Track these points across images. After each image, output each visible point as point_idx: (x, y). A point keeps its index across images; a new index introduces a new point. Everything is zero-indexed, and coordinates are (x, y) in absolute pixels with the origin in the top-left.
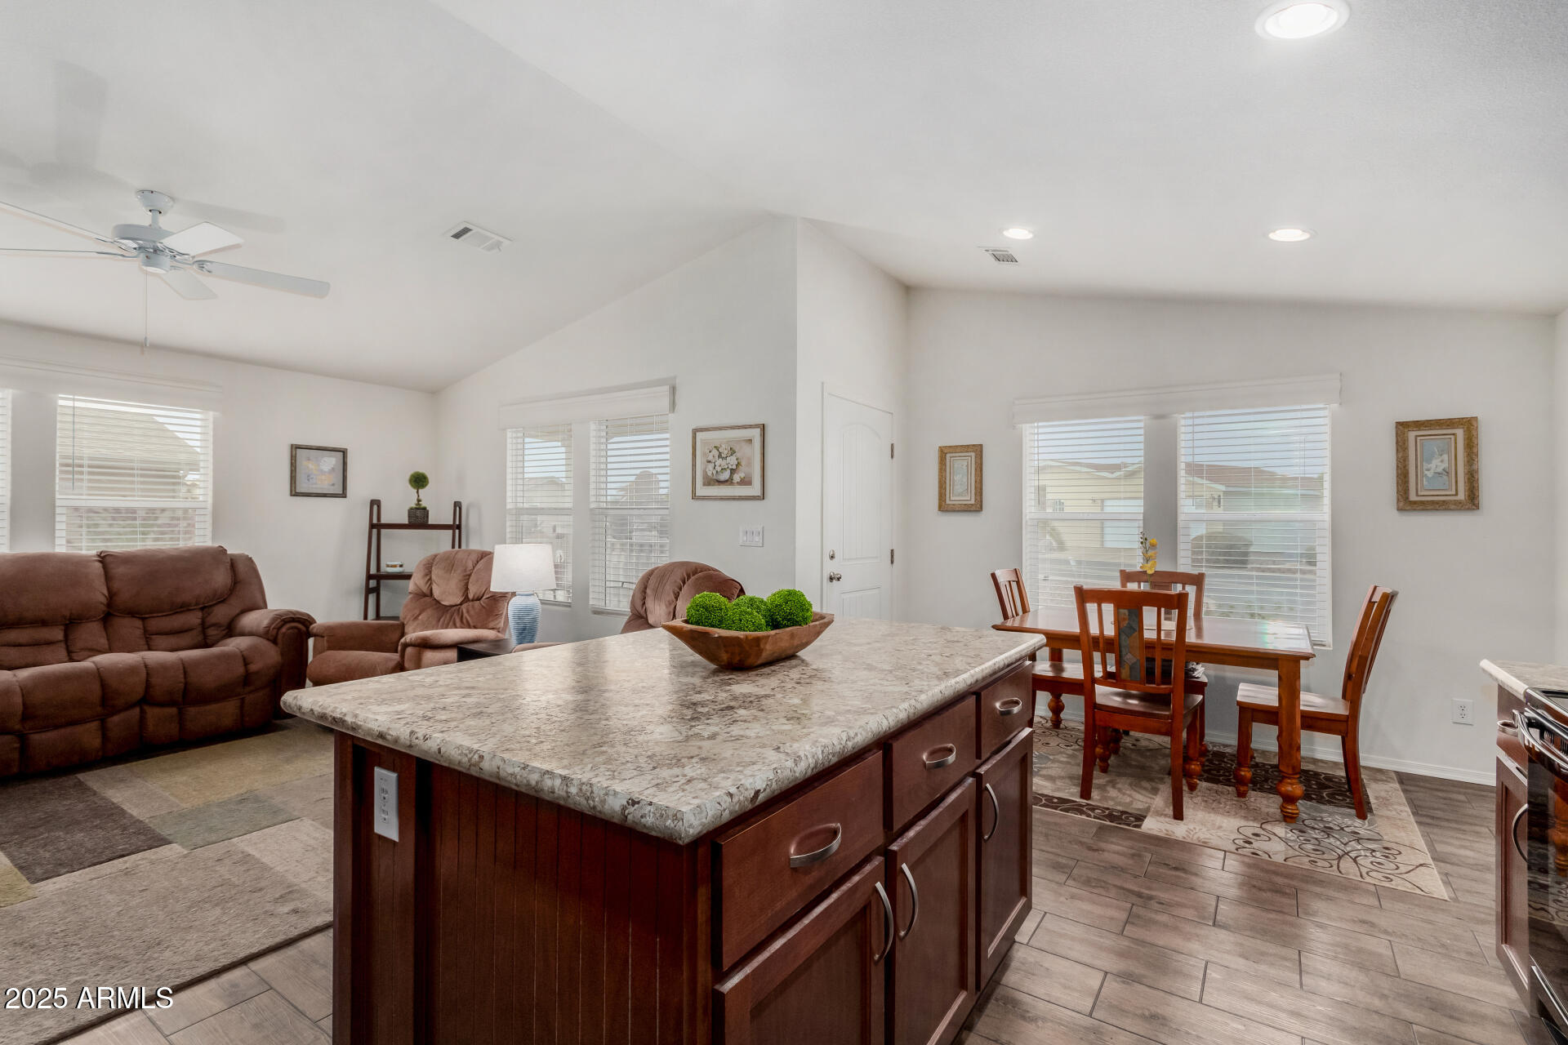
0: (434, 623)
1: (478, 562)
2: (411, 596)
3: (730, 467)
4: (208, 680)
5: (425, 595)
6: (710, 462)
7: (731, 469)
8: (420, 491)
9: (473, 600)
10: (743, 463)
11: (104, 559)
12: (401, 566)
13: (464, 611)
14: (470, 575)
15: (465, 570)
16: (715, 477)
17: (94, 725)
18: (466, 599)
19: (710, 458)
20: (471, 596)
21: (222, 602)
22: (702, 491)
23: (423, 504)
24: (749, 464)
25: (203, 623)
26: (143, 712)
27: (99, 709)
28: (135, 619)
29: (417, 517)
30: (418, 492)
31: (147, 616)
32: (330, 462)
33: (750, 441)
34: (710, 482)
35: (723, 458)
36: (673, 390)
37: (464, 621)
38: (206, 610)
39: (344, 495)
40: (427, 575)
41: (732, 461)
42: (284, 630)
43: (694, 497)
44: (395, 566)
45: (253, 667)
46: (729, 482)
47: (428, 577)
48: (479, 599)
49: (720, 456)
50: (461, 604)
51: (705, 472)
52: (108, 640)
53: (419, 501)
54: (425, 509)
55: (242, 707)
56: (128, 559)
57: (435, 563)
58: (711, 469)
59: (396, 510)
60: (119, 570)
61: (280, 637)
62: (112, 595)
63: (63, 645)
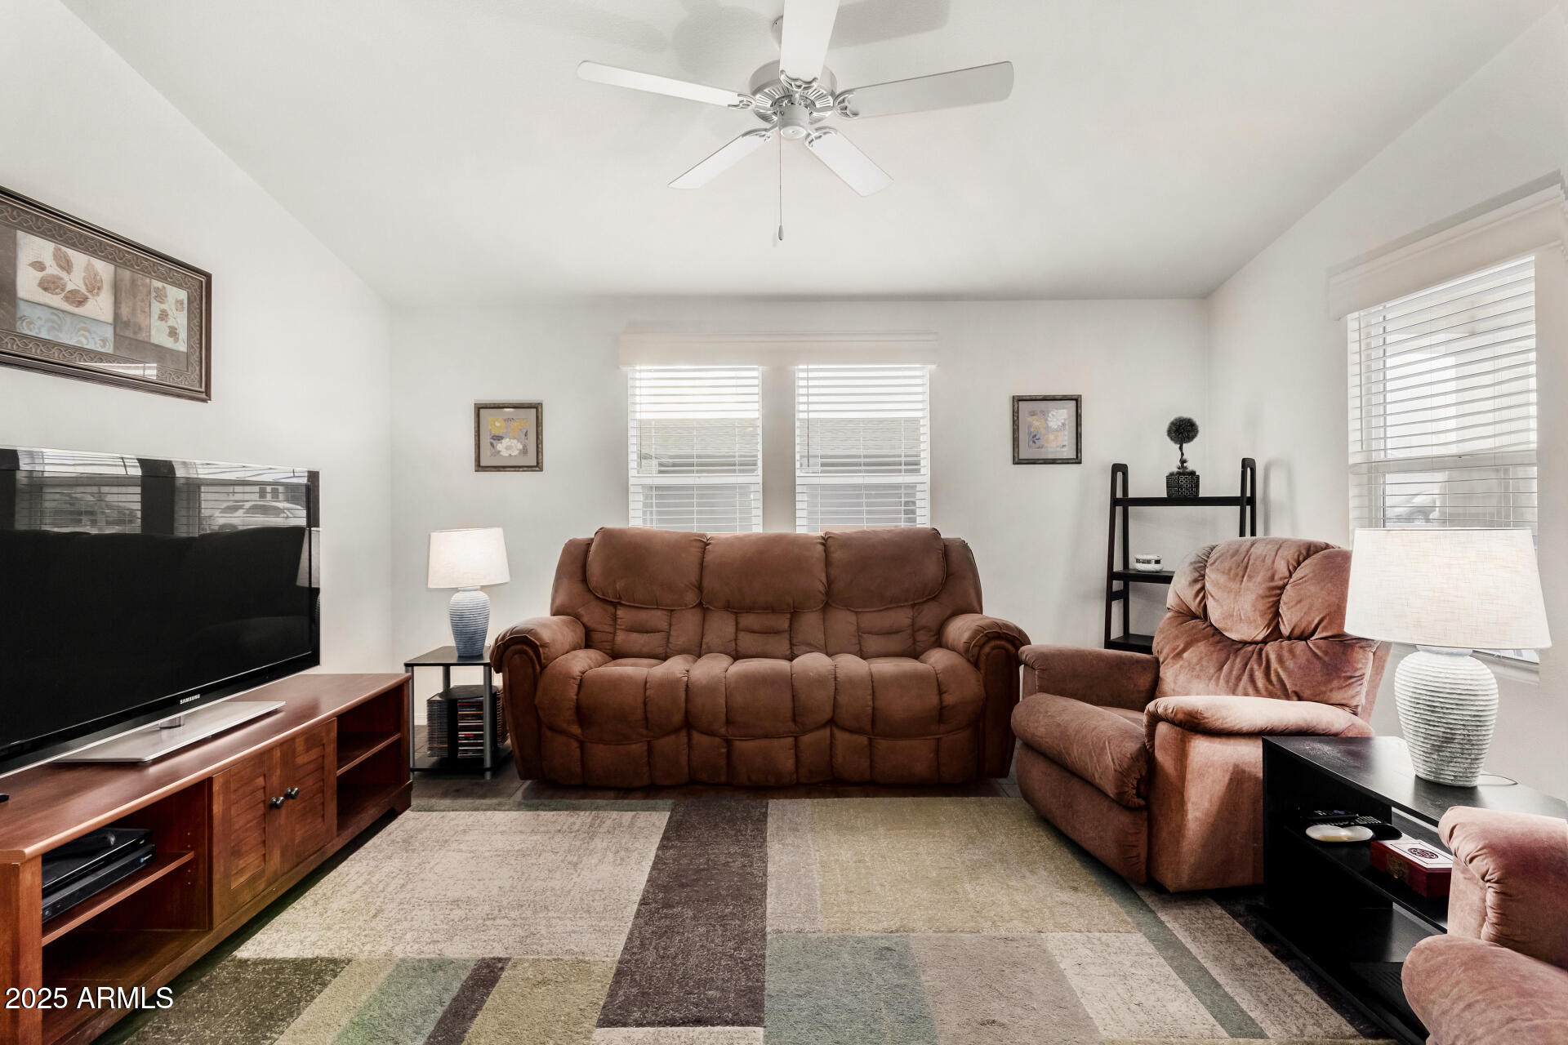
0: (1212, 671)
1: (1299, 564)
2: (1169, 614)
4: (899, 706)
5: (1194, 616)
8: (1184, 445)
9: (1289, 638)
11: (826, 541)
12: (1157, 562)
13: (1273, 657)
14: (1283, 587)
15: (1272, 578)
17: (790, 740)
18: (1275, 634)
20: (1285, 630)
21: (933, 599)
23: (1190, 466)
25: (913, 624)
26: (832, 735)
27: (791, 724)
28: (848, 612)
29: (1180, 487)
30: (1181, 448)
31: (860, 610)
32: (1061, 415)
37: (1273, 678)
38: (916, 607)
39: (1077, 460)
40: (1196, 581)
42: (987, 649)
44: (1149, 562)
45: (949, 699)
47: (1198, 586)
48: (1304, 637)
50: (1265, 641)
52: (825, 635)
53: (1183, 461)
54: (1193, 473)
55: (937, 751)
56: (846, 542)
57: (1210, 561)
59: (1149, 480)
60: (837, 555)
61: (983, 658)
62: (830, 582)
63: (787, 635)
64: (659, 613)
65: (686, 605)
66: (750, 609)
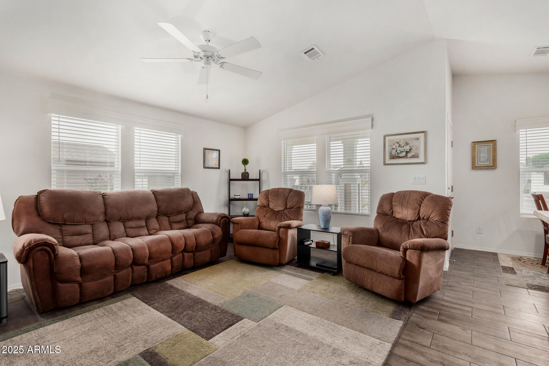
0: (275, 218)
1: (290, 193)
2: (258, 207)
3: (406, 151)
5: (265, 207)
6: (394, 149)
7: (406, 152)
8: (246, 166)
9: (289, 209)
10: (414, 148)
11: (154, 193)
12: (240, 196)
13: (287, 213)
14: (287, 198)
15: (285, 197)
16: (396, 155)
17: (170, 260)
18: (286, 208)
19: (394, 147)
20: (288, 207)
21: (191, 210)
22: (388, 161)
23: (247, 171)
24: (417, 149)
25: (186, 218)
26: (183, 255)
27: (171, 254)
28: (166, 217)
29: (246, 176)
30: (245, 166)
31: (170, 215)
32: (215, 154)
33: (418, 139)
34: (392, 157)
35: (401, 147)
36: (372, 119)
37: (289, 217)
38: (186, 213)
39: (219, 168)
40: (266, 198)
41: (407, 148)
42: (222, 221)
43: (385, 164)
44: (238, 196)
45: (215, 236)
46: (406, 157)
47: (267, 200)
48: (292, 208)
49: (400, 146)
50: (283, 210)
51: (391, 153)
52: (159, 225)
53: (245, 170)
54: (248, 173)
55: (211, 253)
56: (162, 193)
57: (269, 194)
58: (394, 152)
59: (237, 174)
60: (160, 197)
61: (221, 224)
62: (158, 207)
63: (146, 227)
64: (87, 226)
65: (99, 221)
66: (129, 220)
